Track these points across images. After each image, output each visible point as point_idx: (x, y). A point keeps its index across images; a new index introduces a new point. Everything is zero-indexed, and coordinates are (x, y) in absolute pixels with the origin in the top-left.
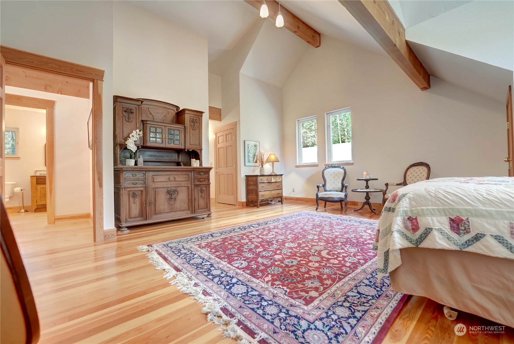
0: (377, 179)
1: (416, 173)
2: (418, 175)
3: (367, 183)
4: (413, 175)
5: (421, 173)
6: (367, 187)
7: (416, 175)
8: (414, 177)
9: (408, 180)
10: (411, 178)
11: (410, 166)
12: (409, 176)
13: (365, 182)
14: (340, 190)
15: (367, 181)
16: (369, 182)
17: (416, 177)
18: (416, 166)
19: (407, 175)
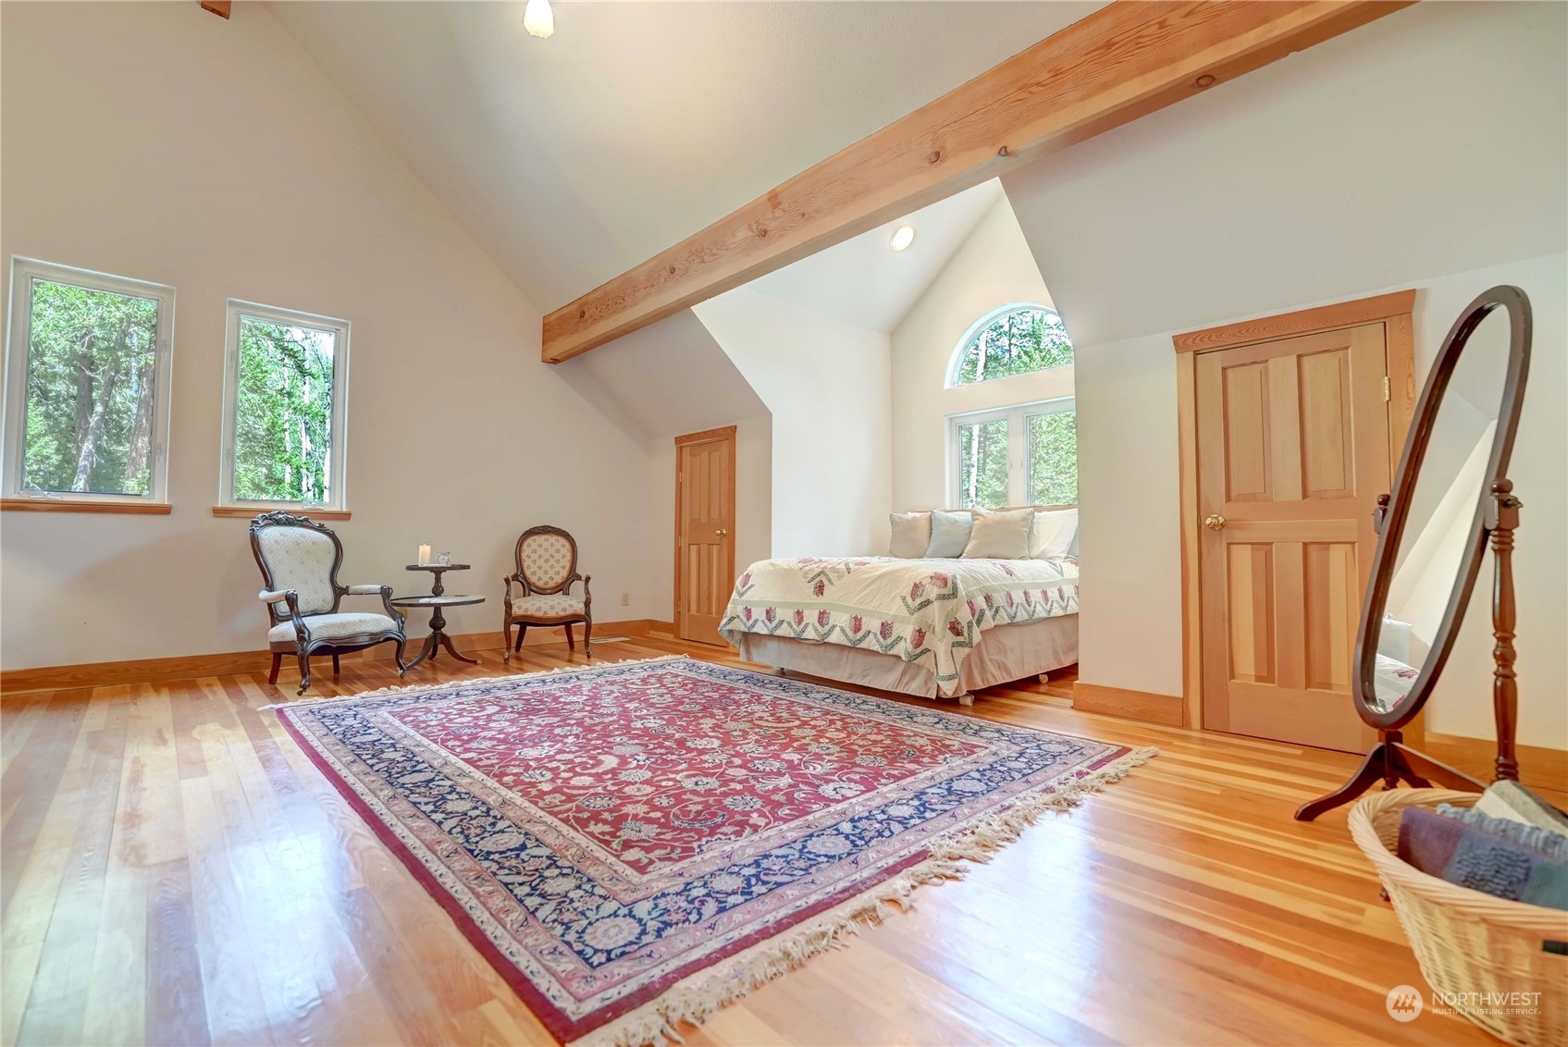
0: (467, 567)
1: (546, 550)
2: (552, 556)
3: (438, 580)
4: (540, 556)
5: (558, 551)
6: (438, 591)
7: (546, 556)
8: (542, 559)
9: (529, 567)
10: (534, 562)
11: (522, 536)
12: (529, 556)
13: (433, 575)
14: (330, 606)
15: (438, 572)
16: (443, 575)
17: (547, 561)
18: (536, 534)
19: (524, 556)
